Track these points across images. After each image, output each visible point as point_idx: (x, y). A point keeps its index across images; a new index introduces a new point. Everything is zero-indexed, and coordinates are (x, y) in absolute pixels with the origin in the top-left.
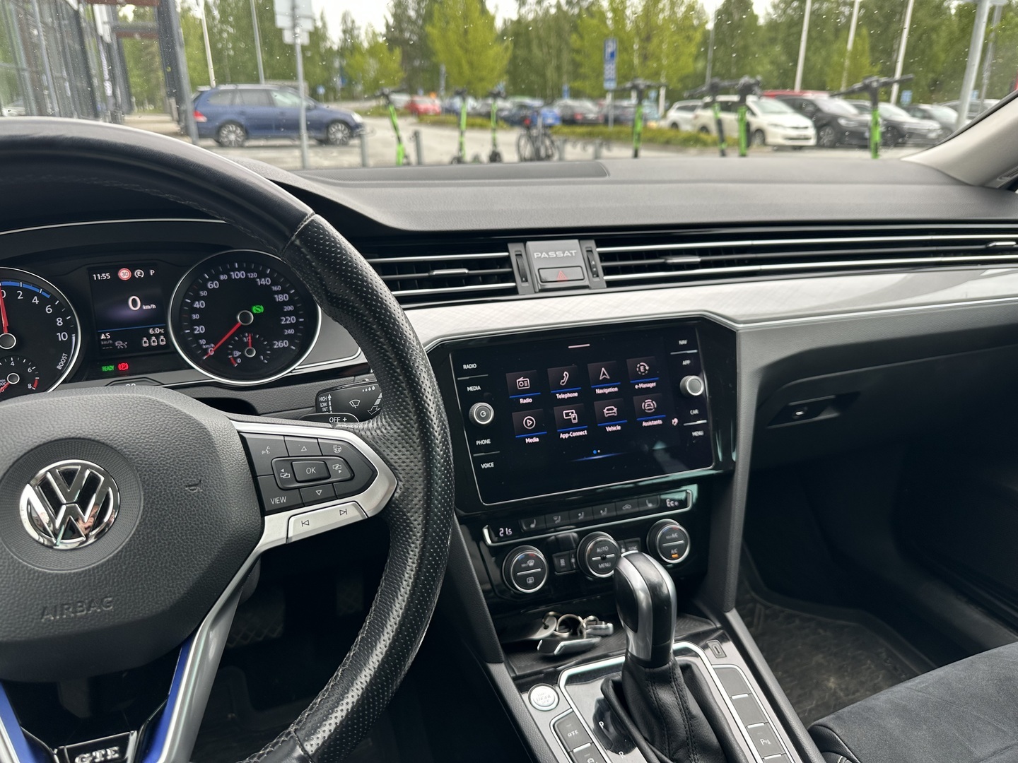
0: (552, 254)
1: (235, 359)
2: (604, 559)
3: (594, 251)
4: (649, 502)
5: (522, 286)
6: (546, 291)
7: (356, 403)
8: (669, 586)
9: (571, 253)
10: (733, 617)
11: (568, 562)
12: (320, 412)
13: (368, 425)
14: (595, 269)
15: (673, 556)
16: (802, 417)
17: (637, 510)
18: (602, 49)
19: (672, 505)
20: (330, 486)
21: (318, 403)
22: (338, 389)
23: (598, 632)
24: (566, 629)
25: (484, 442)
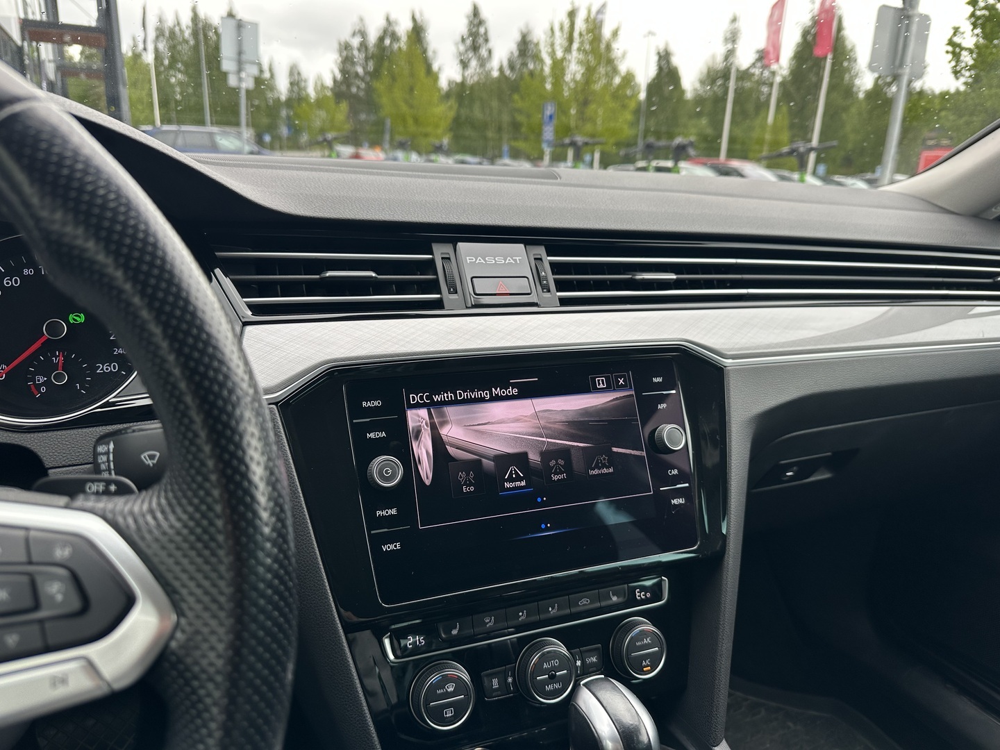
0: (490, 260)
1: (38, 387)
2: (552, 678)
3: (543, 259)
4: (613, 595)
5: (448, 297)
6: (479, 307)
7: (152, 457)
8: (648, 729)
9: (515, 260)
11: (503, 682)
12: (97, 470)
13: (133, 505)
14: (545, 282)
15: (644, 669)
16: (792, 479)
17: (598, 605)
18: (542, 110)
19: (643, 597)
20: (36, 628)
21: (96, 455)
22: (127, 433)
25: (387, 512)
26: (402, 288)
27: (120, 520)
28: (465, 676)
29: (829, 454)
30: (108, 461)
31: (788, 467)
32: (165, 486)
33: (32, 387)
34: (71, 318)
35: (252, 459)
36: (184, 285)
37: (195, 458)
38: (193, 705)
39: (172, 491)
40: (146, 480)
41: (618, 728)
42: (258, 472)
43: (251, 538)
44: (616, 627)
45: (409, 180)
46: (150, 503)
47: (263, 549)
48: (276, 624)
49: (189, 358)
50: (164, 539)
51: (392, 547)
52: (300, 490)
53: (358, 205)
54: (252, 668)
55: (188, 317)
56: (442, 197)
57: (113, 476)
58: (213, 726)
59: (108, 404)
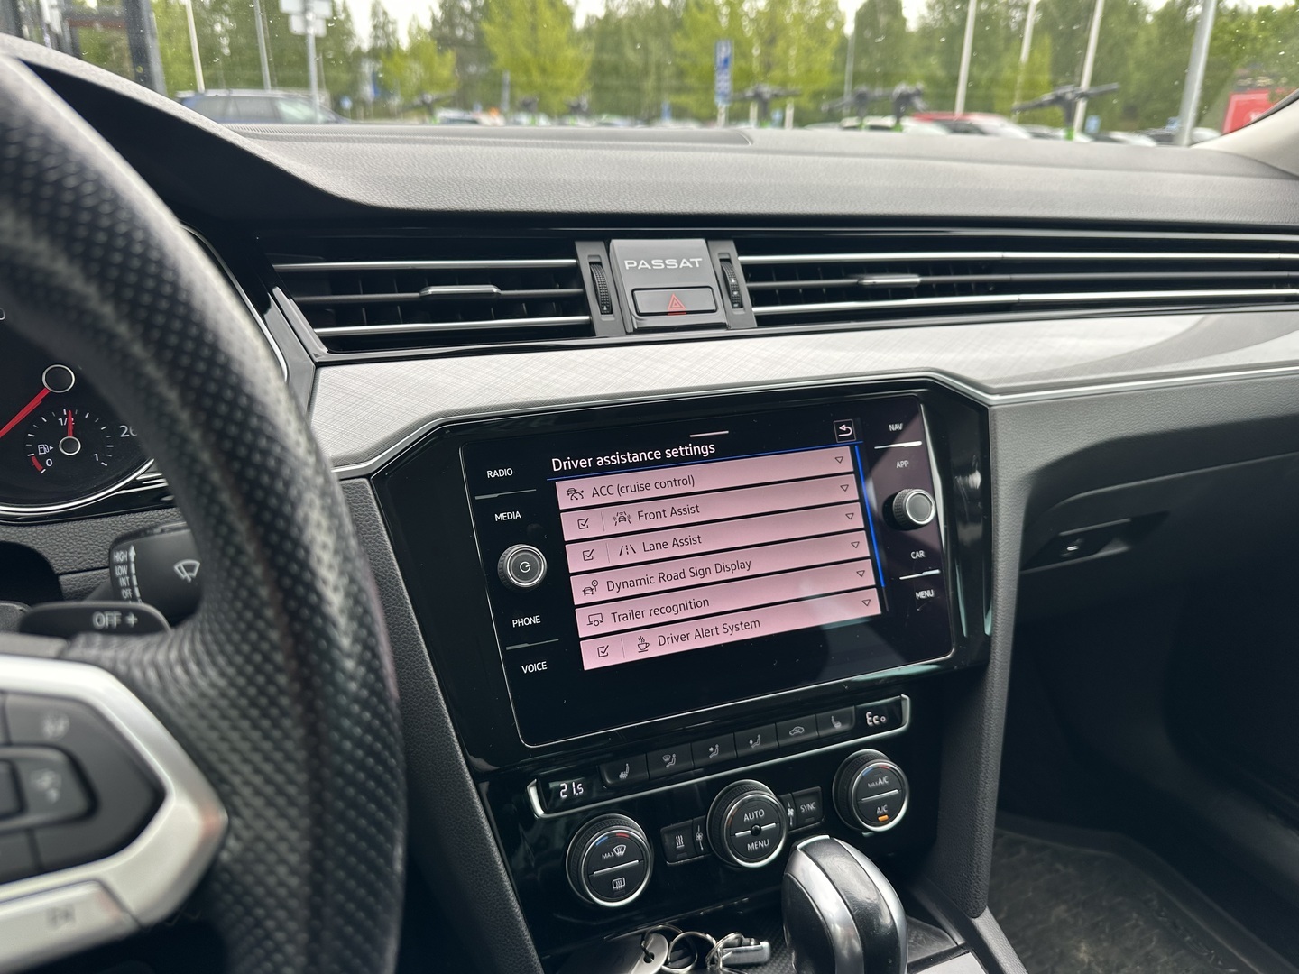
0: (658, 264)
1: (42, 459)
3: (733, 260)
4: (836, 721)
5: (600, 320)
6: (645, 333)
7: (189, 568)
8: (891, 908)
9: (693, 263)
10: (986, 925)
11: (690, 840)
13: (156, 653)
14: (735, 293)
15: (880, 818)
16: (1075, 555)
17: (814, 734)
18: (712, 52)
19: (876, 722)
20: (24, 840)
21: (111, 565)
22: (153, 534)
23: (744, 959)
24: (685, 960)
25: (527, 621)
26: (535, 308)
27: (137, 673)
28: (638, 834)
29: (1127, 520)
30: (129, 574)
31: (1070, 540)
33: (34, 460)
35: (325, 582)
36: (210, 324)
37: (241, 584)
38: (259, 943)
39: (211, 632)
41: (852, 910)
42: (334, 601)
43: (330, 701)
44: (842, 763)
45: (539, 150)
46: (180, 650)
51: (536, 668)
52: (406, 594)
53: (469, 190)
54: (341, 888)
55: (218, 373)
56: (587, 174)
59: (136, 483)
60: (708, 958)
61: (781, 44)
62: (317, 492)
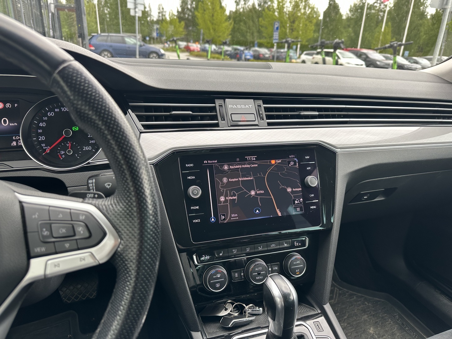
0: (239, 106)
1: (61, 155)
3: (261, 106)
4: (285, 243)
5: (221, 122)
7: (109, 185)
9: (249, 106)
10: (328, 308)
11: (240, 275)
12: (89, 189)
13: (105, 202)
14: (262, 116)
15: (297, 273)
16: (366, 199)
17: (279, 247)
18: (273, 25)
19: (298, 245)
20: (75, 241)
21: (88, 184)
22: (99, 176)
23: (254, 312)
24: (237, 311)
25: (195, 208)
26: (203, 118)
27: (101, 207)
28: (224, 271)
29: (383, 189)
30: (93, 186)
31: (365, 194)
32: (116, 196)
33: (59, 155)
34: (73, 128)
35: (146, 187)
37: (127, 187)
38: (126, 270)
39: (119, 197)
40: (108, 194)
41: (282, 294)
42: (147, 192)
43: (145, 214)
44: (286, 256)
46: (111, 202)
47: (149, 218)
48: (153, 244)
49: (124, 152)
50: (116, 214)
51: (197, 221)
52: (162, 198)
53: (185, 83)
54: (145, 258)
55: (124, 138)
56: (220, 79)
57: (95, 192)
58: (132, 276)
59: (89, 163)
60: (243, 311)
61: (297, 23)
62: (145, 167)
